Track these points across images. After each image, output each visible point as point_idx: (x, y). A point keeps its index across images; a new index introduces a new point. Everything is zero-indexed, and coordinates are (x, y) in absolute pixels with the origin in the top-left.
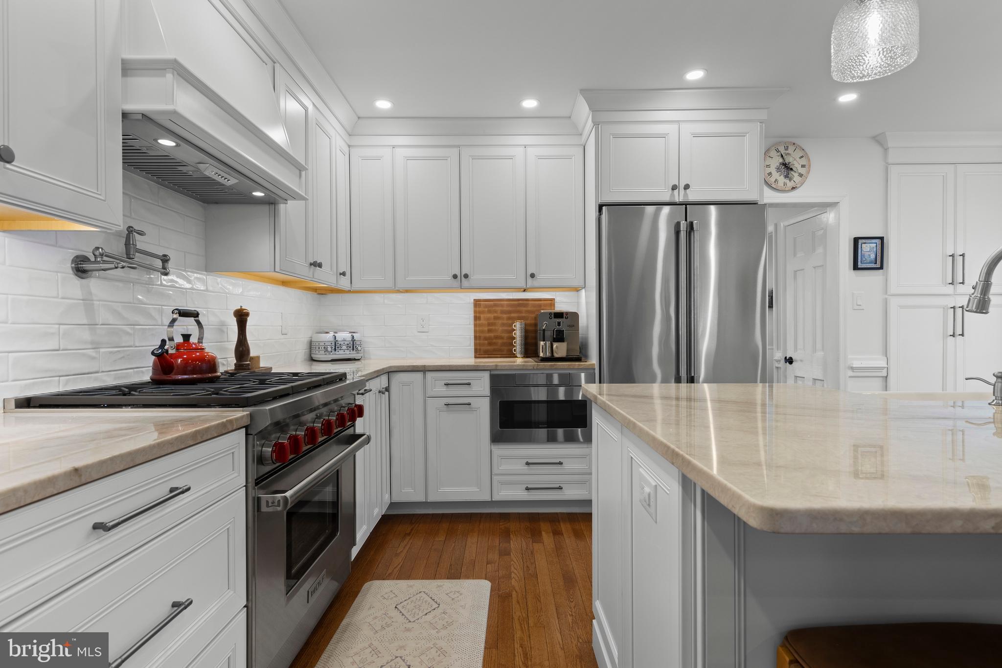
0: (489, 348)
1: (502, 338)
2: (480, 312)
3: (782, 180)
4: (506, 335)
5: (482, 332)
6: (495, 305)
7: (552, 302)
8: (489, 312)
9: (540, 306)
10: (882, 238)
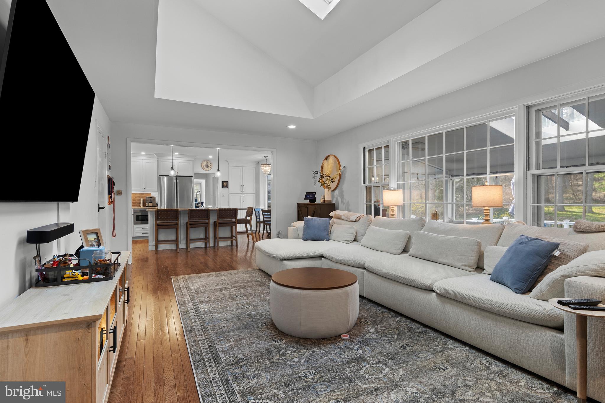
0: (135, 205)
1: (137, 202)
3: (206, 168)
4: (138, 202)
6: (135, 195)
8: (134, 196)
9: (147, 195)
10: (228, 182)
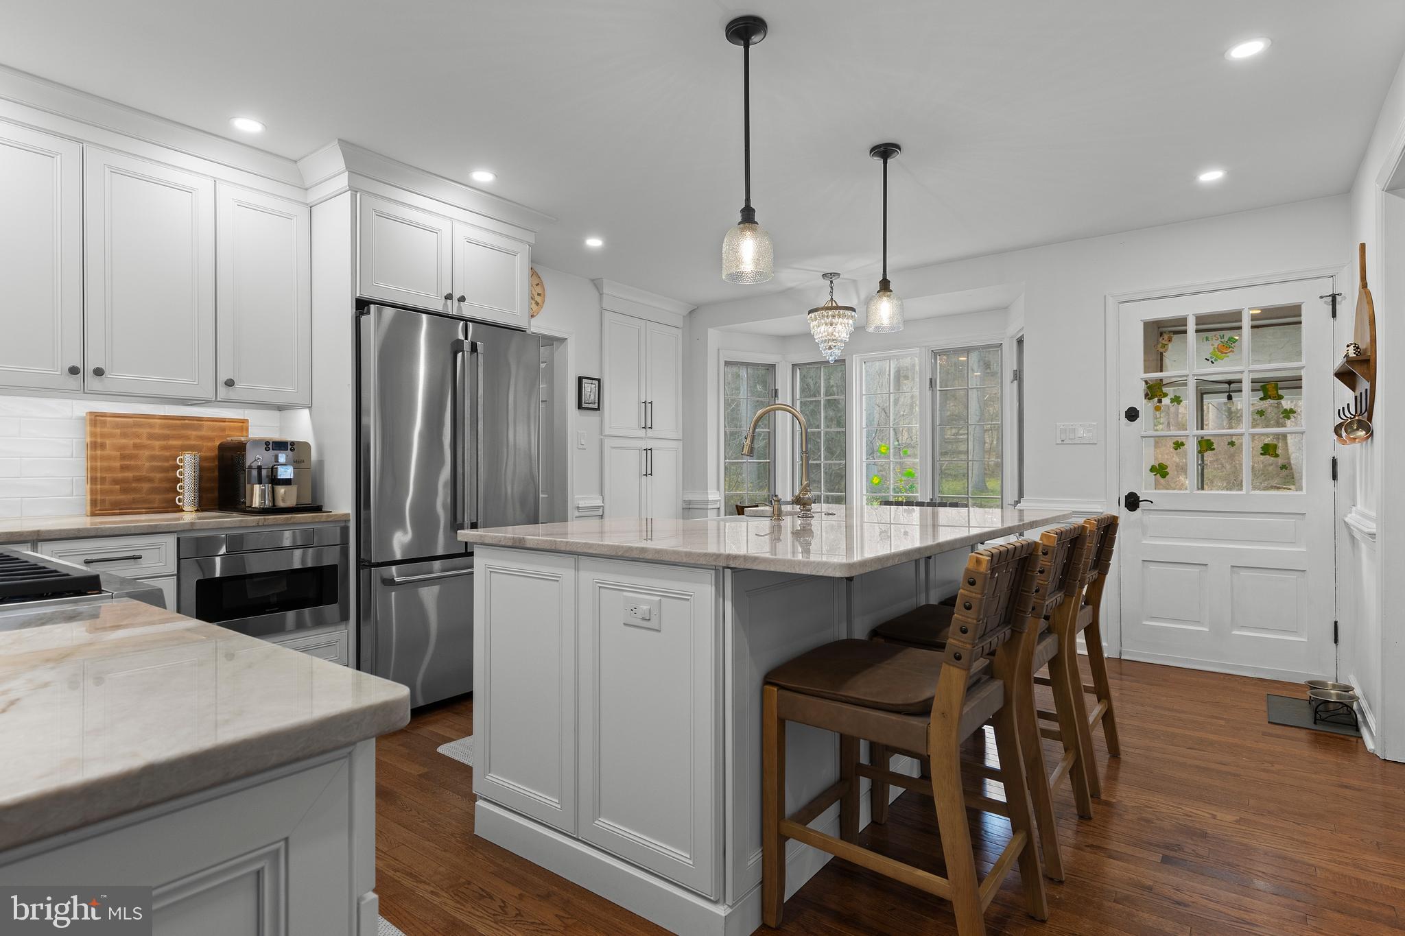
0: (123, 497)
2: (103, 435)
5: (109, 469)
6: (137, 425)
7: (244, 424)
8: (124, 435)
9: (223, 430)
10: (599, 380)
